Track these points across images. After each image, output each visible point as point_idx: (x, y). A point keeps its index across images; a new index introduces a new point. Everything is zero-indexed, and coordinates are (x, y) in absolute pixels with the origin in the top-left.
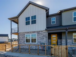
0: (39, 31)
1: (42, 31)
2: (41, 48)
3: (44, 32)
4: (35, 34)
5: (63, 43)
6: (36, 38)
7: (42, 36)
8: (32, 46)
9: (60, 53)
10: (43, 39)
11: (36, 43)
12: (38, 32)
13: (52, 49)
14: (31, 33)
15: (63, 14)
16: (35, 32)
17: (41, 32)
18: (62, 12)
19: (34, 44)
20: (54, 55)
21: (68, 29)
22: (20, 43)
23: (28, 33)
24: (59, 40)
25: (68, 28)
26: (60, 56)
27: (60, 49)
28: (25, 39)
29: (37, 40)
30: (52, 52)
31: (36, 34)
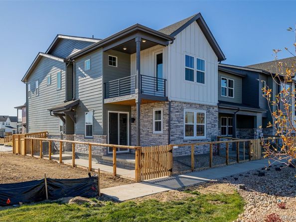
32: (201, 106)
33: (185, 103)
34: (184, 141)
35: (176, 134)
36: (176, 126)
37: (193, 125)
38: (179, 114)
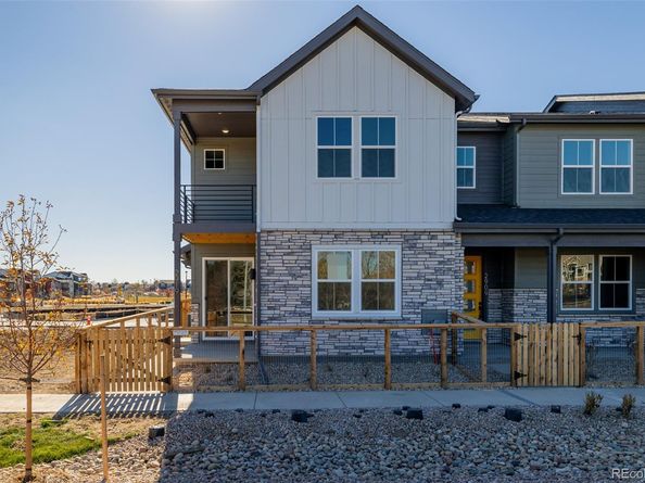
0: (418, 234)
1: (432, 235)
2: (427, 348)
3: (448, 238)
4: (385, 248)
5: (517, 310)
6: (397, 280)
7: (433, 263)
8: (364, 334)
9: (555, 364)
10: (440, 283)
11: (396, 313)
12: (410, 239)
13: (519, 346)
14: (360, 240)
15: (518, 135)
16: (388, 232)
17: (424, 241)
18: (516, 129)
19: (380, 322)
20: (525, 378)
21: (565, 234)
22: (266, 313)
23: (338, 235)
24: (494, 295)
25: (562, 231)
26: (554, 378)
27: (554, 344)
28: (316, 281)
29: (404, 292)
30: (519, 363)
31: (397, 249)
32: (379, 235)
33: (315, 232)
34: (311, 322)
35: (285, 305)
36: (285, 286)
37: (350, 283)
38: (296, 258)
